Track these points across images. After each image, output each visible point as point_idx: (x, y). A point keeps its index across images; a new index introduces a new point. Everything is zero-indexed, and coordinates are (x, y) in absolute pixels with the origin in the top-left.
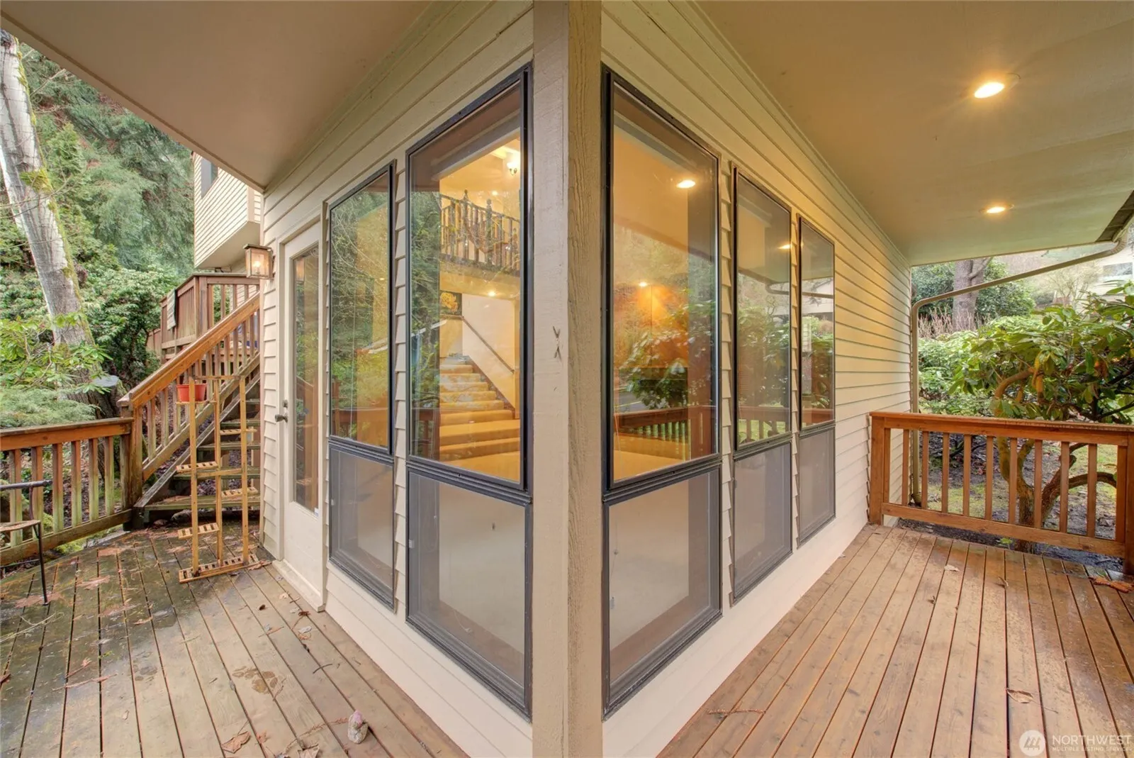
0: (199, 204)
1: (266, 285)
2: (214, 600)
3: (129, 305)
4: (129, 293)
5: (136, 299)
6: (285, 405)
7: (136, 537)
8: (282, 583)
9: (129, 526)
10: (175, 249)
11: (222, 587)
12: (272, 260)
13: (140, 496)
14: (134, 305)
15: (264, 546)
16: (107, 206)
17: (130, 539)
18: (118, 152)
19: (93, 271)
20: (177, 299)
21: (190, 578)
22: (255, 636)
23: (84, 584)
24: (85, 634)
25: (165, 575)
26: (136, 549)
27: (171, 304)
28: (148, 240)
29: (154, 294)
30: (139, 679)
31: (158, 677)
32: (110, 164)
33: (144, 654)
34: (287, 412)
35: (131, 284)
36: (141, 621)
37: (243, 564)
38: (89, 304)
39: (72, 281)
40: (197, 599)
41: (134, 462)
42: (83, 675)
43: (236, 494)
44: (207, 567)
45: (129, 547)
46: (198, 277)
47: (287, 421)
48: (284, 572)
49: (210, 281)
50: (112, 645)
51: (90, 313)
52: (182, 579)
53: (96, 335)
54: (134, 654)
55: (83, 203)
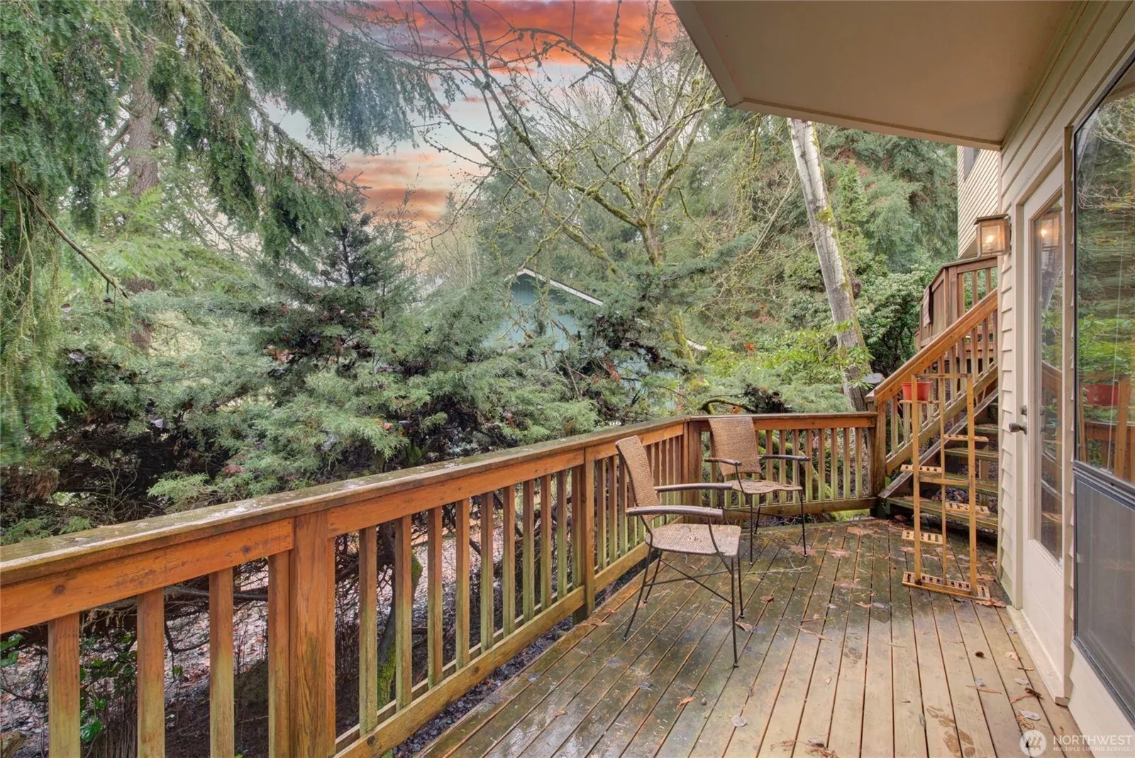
0: (962, 188)
1: (1004, 262)
2: (930, 618)
3: (893, 307)
4: (893, 296)
5: (899, 301)
6: (1023, 412)
7: (878, 525)
8: (1012, 638)
9: (874, 513)
10: (944, 242)
11: (943, 608)
12: (1008, 229)
13: (883, 487)
14: (897, 307)
15: (1002, 582)
16: (879, 220)
17: (872, 525)
18: (891, 167)
19: (868, 281)
20: (931, 295)
21: (912, 583)
22: (963, 683)
23: (832, 551)
24: (822, 593)
25: (892, 570)
26: (876, 536)
27: (926, 302)
28: (919, 241)
29: (915, 294)
30: (847, 655)
31: (861, 663)
32: (885, 180)
33: (856, 634)
34: (1026, 421)
35: (895, 287)
36: (861, 604)
37: (970, 593)
38: (862, 311)
39: (848, 294)
40: (914, 609)
41: (879, 453)
42: (811, 625)
43: (962, 509)
44: (931, 579)
45: (870, 532)
46: (947, 268)
47: (1025, 433)
48: (1018, 625)
49: (960, 270)
50: (837, 615)
51: (863, 318)
52: (905, 581)
53: (866, 337)
54: (849, 630)
55: (861, 224)
